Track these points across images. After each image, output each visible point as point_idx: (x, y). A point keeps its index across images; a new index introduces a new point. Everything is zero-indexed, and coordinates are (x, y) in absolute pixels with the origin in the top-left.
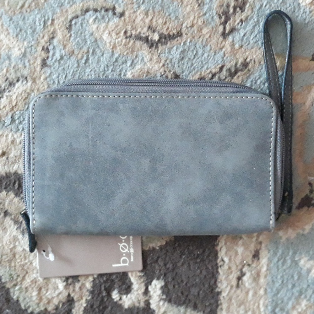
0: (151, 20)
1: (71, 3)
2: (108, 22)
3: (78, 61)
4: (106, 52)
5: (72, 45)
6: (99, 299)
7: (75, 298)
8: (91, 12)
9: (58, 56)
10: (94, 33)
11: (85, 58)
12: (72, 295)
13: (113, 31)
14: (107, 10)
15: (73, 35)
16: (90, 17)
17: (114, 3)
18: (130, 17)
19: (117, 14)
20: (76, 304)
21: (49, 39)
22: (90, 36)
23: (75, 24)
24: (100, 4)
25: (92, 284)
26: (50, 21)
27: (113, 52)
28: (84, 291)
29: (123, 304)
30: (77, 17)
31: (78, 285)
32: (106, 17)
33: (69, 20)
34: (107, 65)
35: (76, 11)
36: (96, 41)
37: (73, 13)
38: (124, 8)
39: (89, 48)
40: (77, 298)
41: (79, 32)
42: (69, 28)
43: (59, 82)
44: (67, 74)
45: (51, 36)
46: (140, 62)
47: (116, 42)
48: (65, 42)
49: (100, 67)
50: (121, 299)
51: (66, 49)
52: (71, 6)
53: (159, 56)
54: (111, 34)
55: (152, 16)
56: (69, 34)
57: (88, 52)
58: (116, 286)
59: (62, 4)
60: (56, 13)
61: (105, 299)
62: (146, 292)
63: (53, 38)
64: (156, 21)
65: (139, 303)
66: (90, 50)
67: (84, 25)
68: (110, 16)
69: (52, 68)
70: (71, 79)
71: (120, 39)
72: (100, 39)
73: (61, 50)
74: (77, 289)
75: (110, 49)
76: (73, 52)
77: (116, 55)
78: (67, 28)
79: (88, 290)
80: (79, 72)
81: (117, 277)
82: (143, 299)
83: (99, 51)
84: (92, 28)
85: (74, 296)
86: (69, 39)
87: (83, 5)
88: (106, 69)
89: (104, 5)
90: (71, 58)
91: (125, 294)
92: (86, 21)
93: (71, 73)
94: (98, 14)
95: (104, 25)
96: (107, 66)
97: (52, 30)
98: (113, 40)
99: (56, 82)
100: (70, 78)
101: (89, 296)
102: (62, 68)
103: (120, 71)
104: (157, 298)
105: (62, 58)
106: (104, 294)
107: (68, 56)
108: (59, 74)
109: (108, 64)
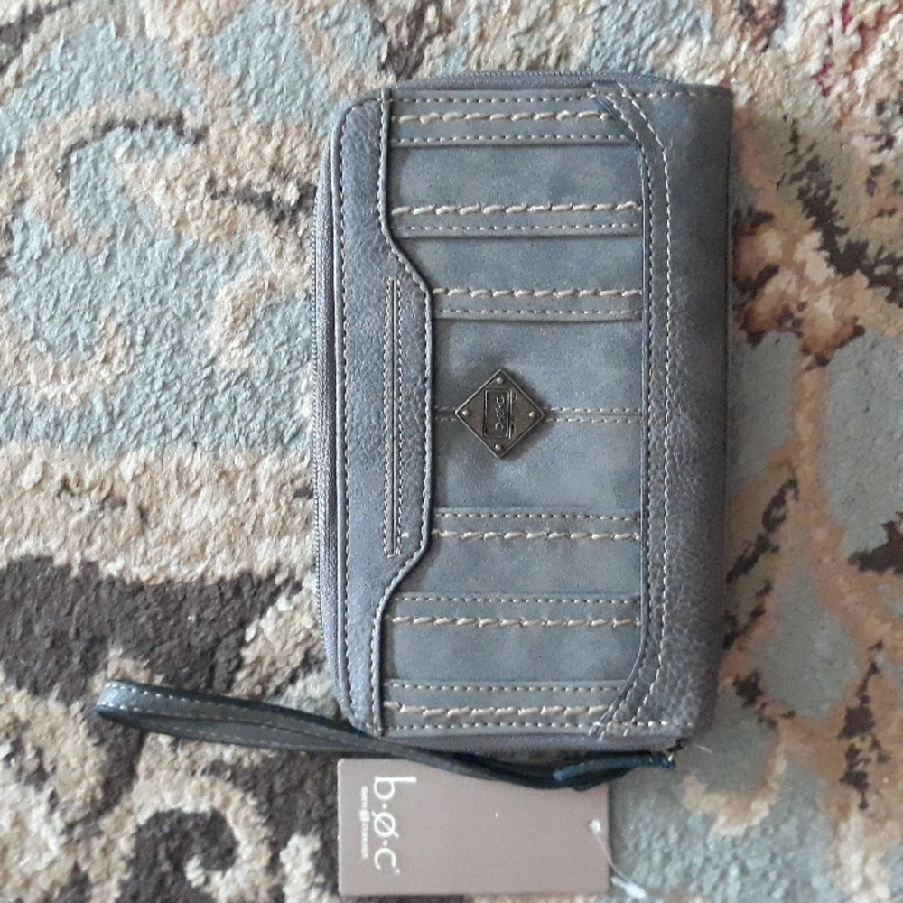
0: (279, 149)
1: (67, 108)
2: (165, 156)
3: (87, 261)
4: (160, 235)
5: (71, 217)
6: (153, 881)
7: (92, 876)
8: (119, 131)
9: (34, 247)
10: (128, 187)
11: (106, 252)
12: (84, 868)
13: (176, 179)
14: (161, 124)
15: (73, 193)
16: (117, 142)
17: (178, 104)
18: (221, 141)
19: (188, 134)
20: (96, 891)
21: (10, 207)
22: (117, 193)
23: (79, 162)
24: (141, 109)
25: (133, 840)
26: (13, 156)
27: (178, 236)
28: (115, 857)
29: (214, 895)
30: (82, 144)
31: (97, 844)
32: (158, 142)
33: (61, 152)
34: (163, 272)
35: (79, 128)
36: (133, 207)
37: (71, 134)
38: (205, 118)
39: (114, 227)
40: (96, 876)
41: (90, 185)
42: (64, 174)
43: (38, 318)
44: (59, 294)
45: (18, 196)
46: (249, 262)
47: (187, 209)
48: (52, 213)
49: (146, 275)
50: (207, 881)
51: (55, 229)
52: (67, 115)
53: (301, 245)
54: (172, 186)
55: (282, 137)
56: (64, 191)
57: (113, 236)
58: (196, 848)
59: (44, 110)
60: (30, 135)
61: (169, 881)
62: (274, 865)
63: (22, 201)
64: (292, 151)
65: (256, 894)
66: (119, 228)
67: (102, 166)
68: (169, 140)
69: (21, 280)
70: (69, 308)
71: (196, 202)
72: (144, 201)
73: (43, 232)
74: (96, 853)
75: (170, 228)
76: (74, 238)
77: (188, 243)
78: (57, 175)
79: (123, 858)
80: (89, 288)
81: (196, 826)
82: (264, 883)
83: (142, 234)
84: (123, 173)
85: (88, 870)
86: (62, 201)
87: (98, 112)
88: (162, 282)
89: (154, 111)
90: (70, 253)
91: (218, 869)
92: (105, 153)
93: (70, 291)
94: (137, 135)
95: (153, 163)
96: (164, 274)
97: (18, 182)
98: (177, 204)
99: (32, 317)
100: (67, 306)
101: (127, 870)
102: (47, 279)
103: (199, 286)
104: (303, 880)
105: (45, 253)
106: (166, 867)
107: (62, 249)
108: (40, 297)
109: (166, 266)
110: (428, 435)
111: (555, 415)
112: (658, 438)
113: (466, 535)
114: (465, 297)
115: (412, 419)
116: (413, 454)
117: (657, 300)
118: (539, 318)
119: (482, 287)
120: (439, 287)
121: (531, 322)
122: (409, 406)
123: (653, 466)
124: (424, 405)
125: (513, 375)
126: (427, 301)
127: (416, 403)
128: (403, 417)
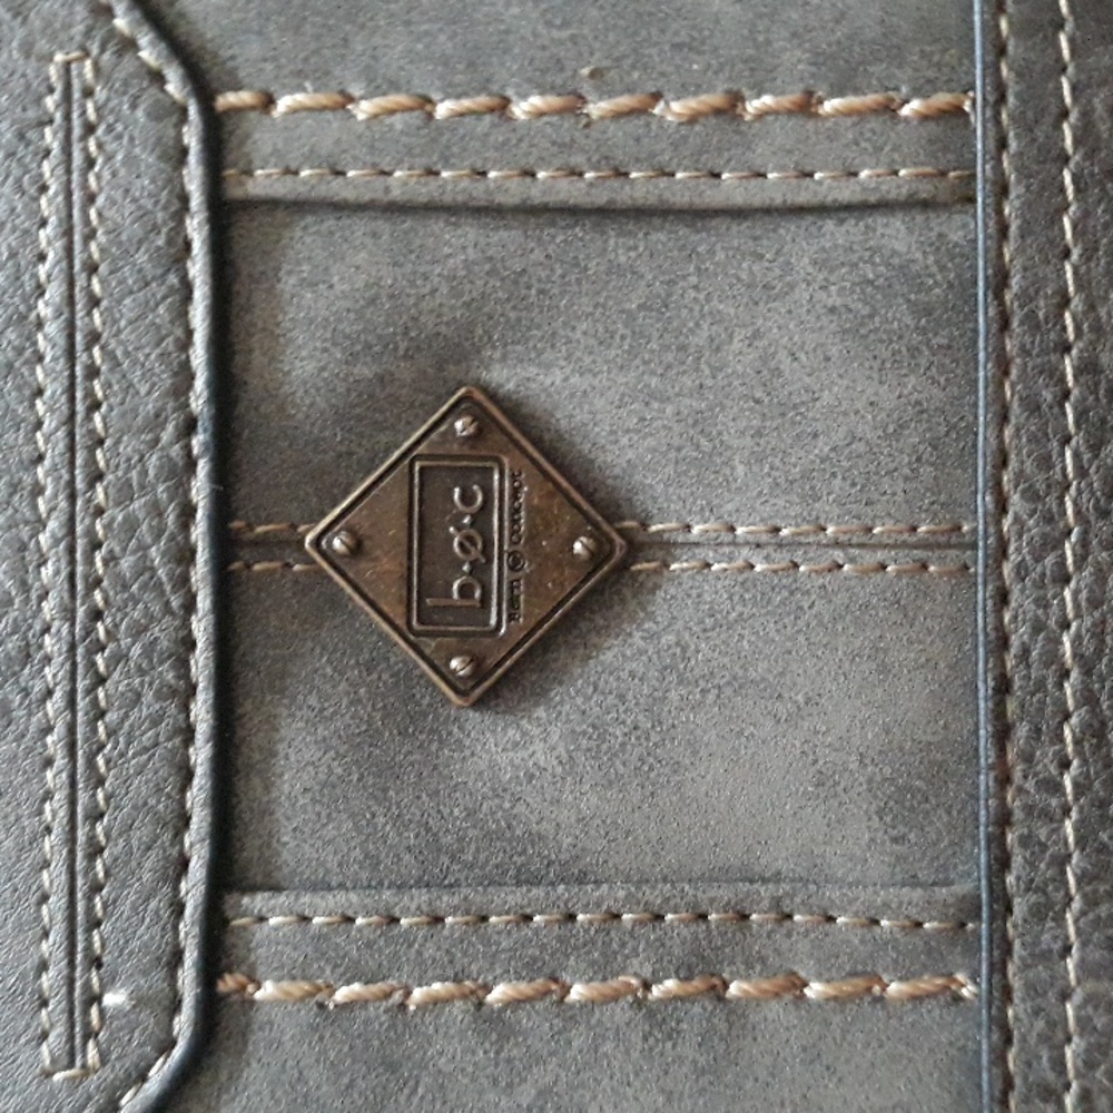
110: (201, 627)
111: (666, 548)
112: (1038, 627)
113: (342, 994)
114: (334, 121)
115: (144, 568)
116: (148, 696)
117: (1027, 128)
118: (601, 197)
119: (394, 86)
120: (237, 87)
121: (572, 213)
122: (131, 526)
123: (1022, 731)
124: (188, 512)
125: (514, 410)
126: (192, 137)
127: (157, 510)
128: (111, 560)
